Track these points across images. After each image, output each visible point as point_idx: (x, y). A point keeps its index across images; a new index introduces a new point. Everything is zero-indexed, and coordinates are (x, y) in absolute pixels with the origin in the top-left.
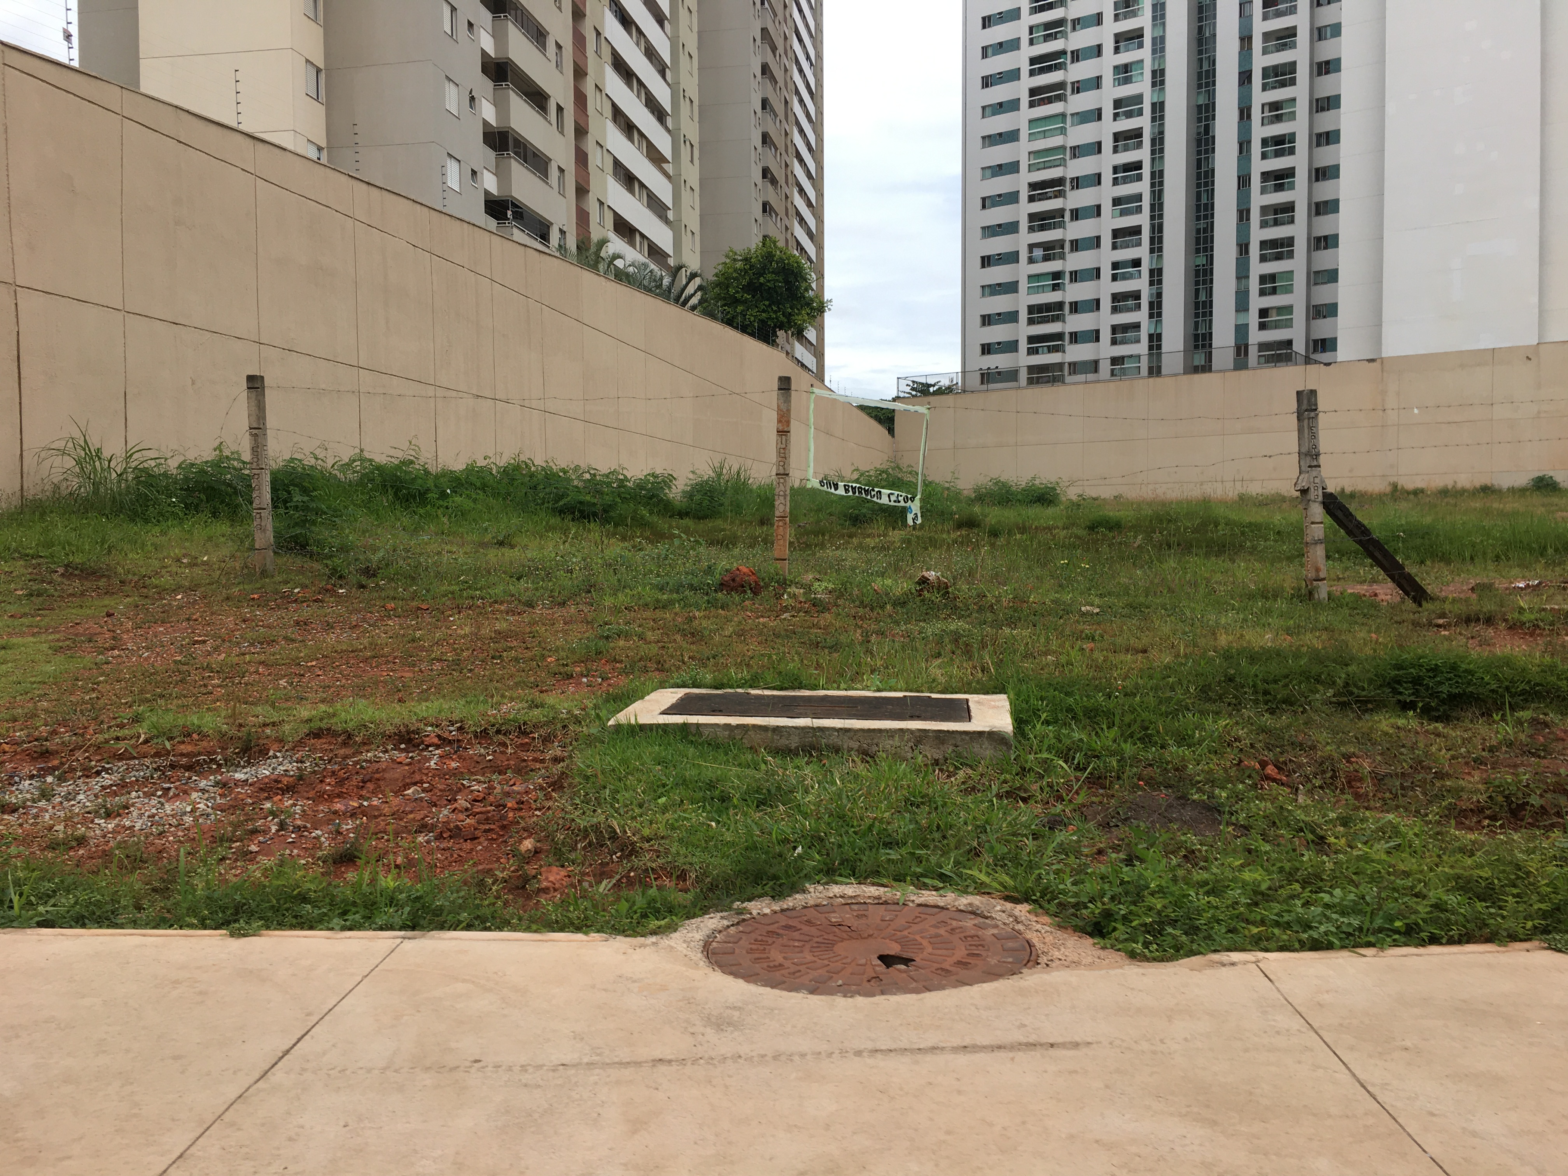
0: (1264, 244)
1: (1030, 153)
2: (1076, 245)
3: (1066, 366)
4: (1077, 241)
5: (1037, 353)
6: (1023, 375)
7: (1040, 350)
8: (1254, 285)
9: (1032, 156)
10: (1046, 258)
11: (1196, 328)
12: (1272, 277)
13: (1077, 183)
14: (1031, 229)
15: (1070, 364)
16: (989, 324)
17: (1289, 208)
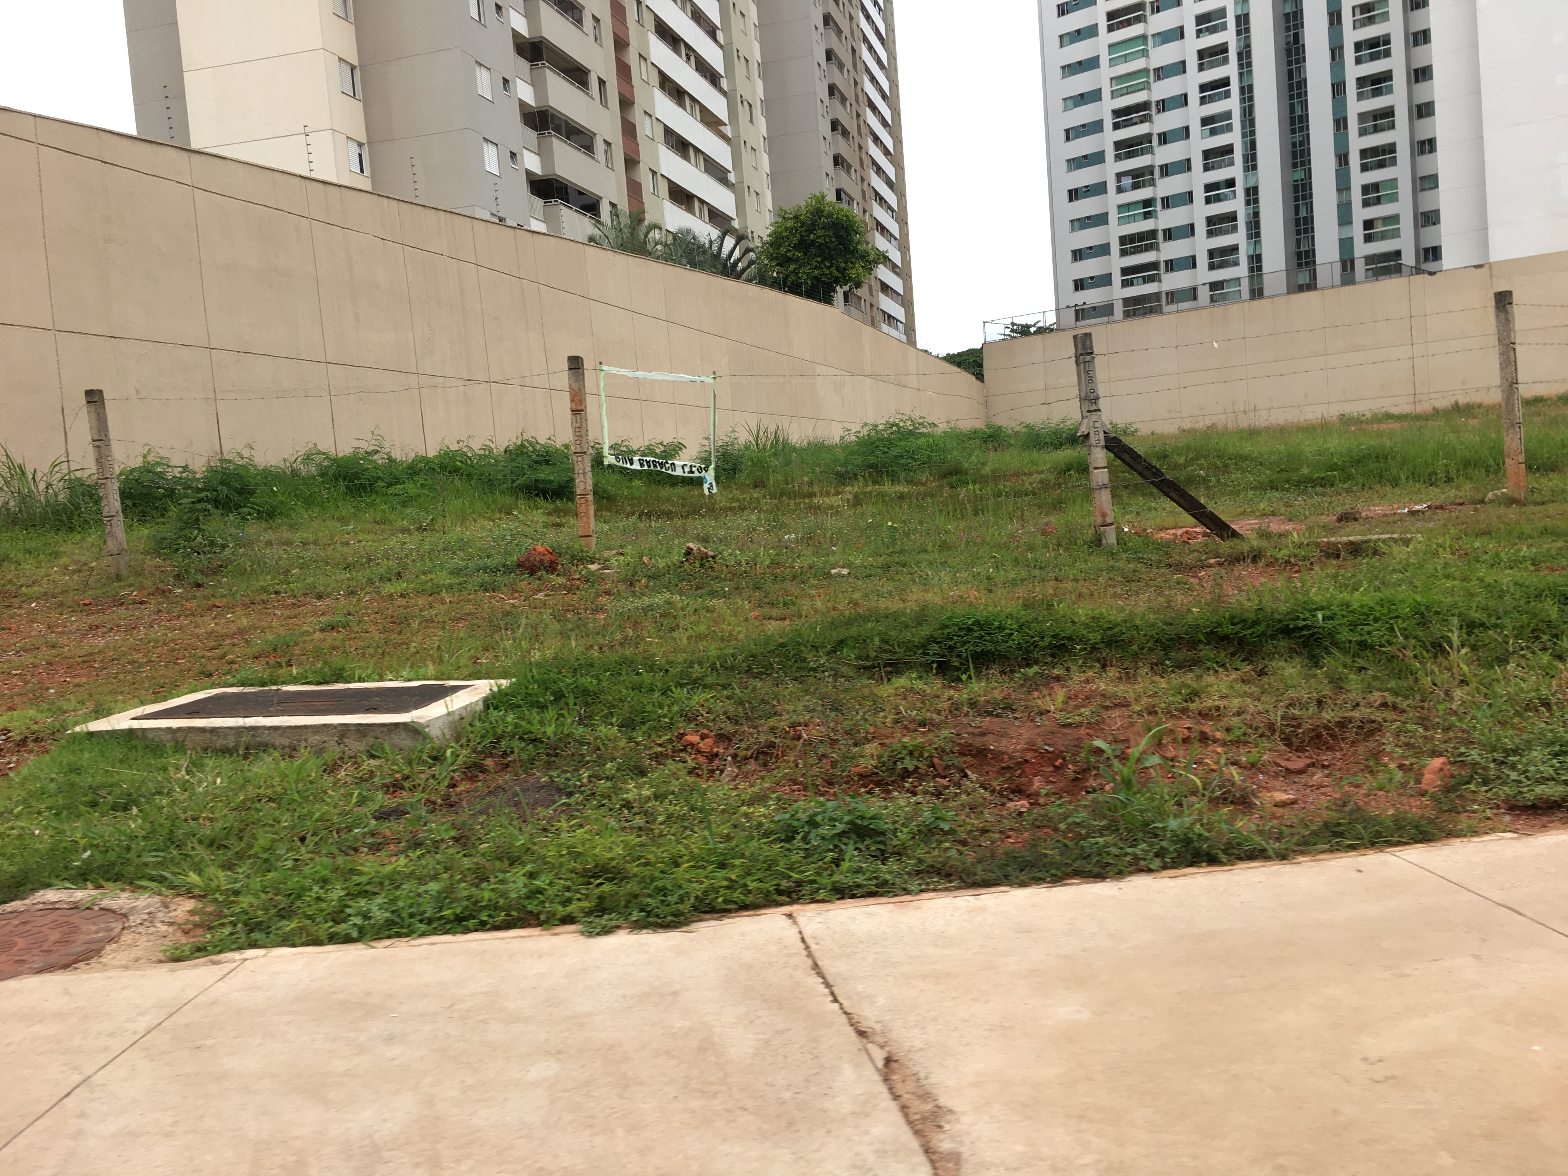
0: (1364, 153)
1: (1111, 79)
2: (1166, 170)
3: (1164, 296)
4: (1166, 165)
5: (1132, 284)
6: (1119, 309)
7: (1135, 281)
8: (1356, 196)
9: (1114, 82)
10: (1136, 186)
11: (1298, 246)
12: (1376, 187)
13: (1163, 105)
14: (1118, 158)
15: (1167, 294)
16: (1081, 259)
17: (1389, 112)
